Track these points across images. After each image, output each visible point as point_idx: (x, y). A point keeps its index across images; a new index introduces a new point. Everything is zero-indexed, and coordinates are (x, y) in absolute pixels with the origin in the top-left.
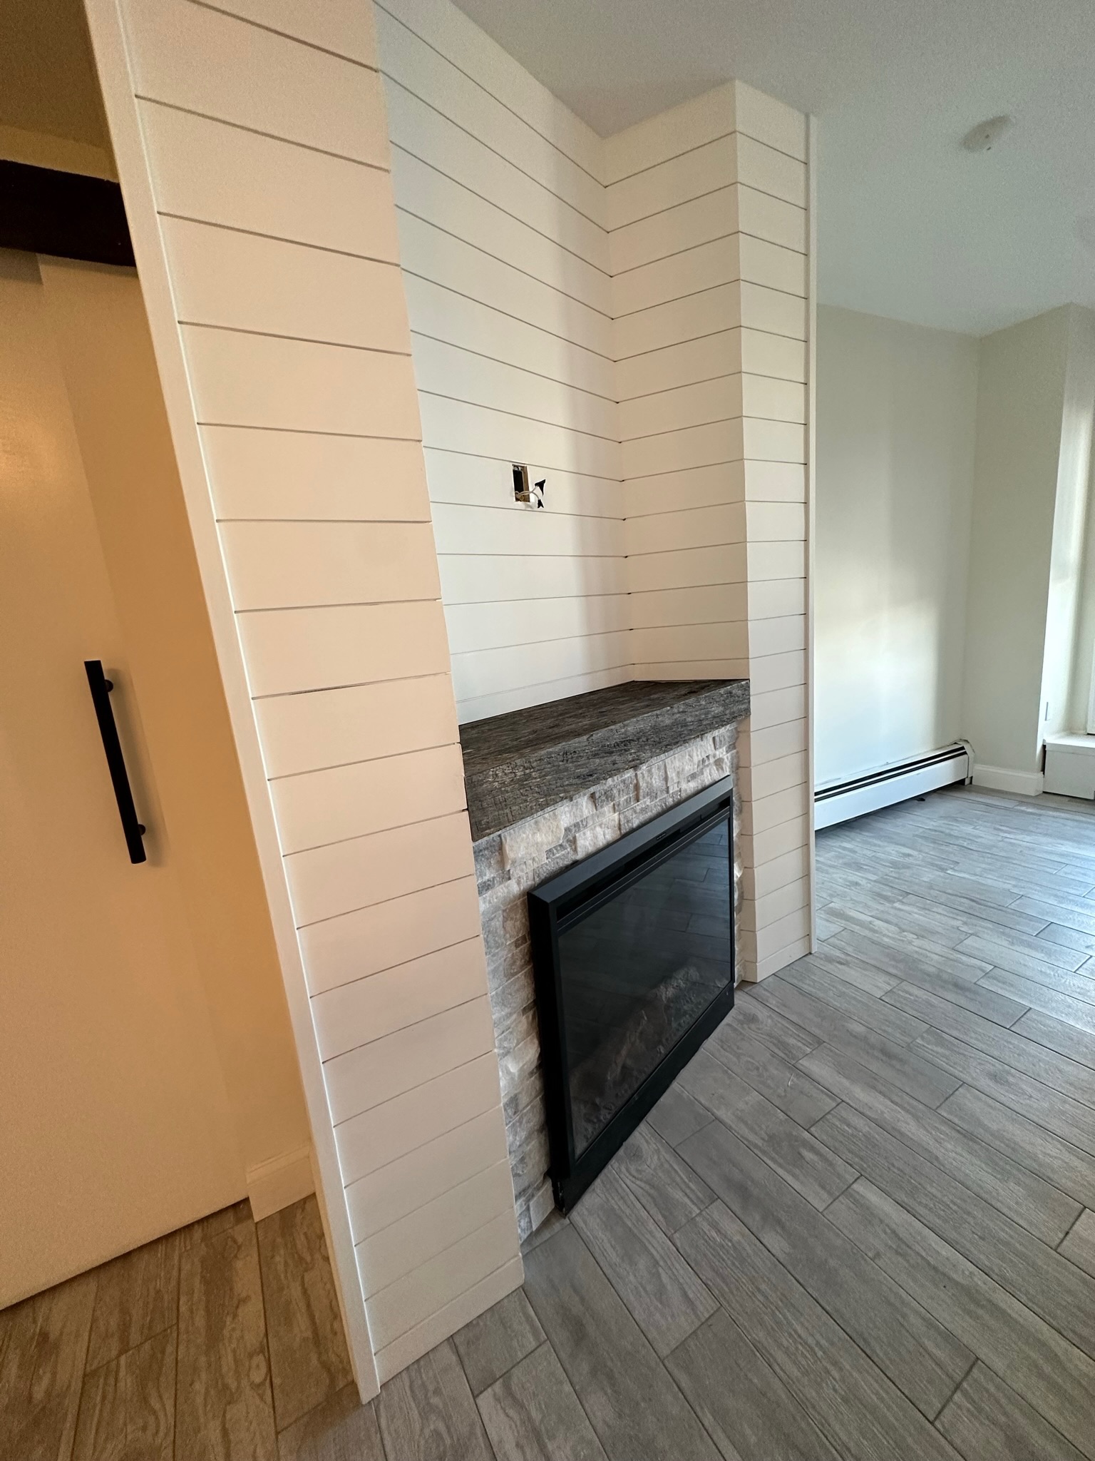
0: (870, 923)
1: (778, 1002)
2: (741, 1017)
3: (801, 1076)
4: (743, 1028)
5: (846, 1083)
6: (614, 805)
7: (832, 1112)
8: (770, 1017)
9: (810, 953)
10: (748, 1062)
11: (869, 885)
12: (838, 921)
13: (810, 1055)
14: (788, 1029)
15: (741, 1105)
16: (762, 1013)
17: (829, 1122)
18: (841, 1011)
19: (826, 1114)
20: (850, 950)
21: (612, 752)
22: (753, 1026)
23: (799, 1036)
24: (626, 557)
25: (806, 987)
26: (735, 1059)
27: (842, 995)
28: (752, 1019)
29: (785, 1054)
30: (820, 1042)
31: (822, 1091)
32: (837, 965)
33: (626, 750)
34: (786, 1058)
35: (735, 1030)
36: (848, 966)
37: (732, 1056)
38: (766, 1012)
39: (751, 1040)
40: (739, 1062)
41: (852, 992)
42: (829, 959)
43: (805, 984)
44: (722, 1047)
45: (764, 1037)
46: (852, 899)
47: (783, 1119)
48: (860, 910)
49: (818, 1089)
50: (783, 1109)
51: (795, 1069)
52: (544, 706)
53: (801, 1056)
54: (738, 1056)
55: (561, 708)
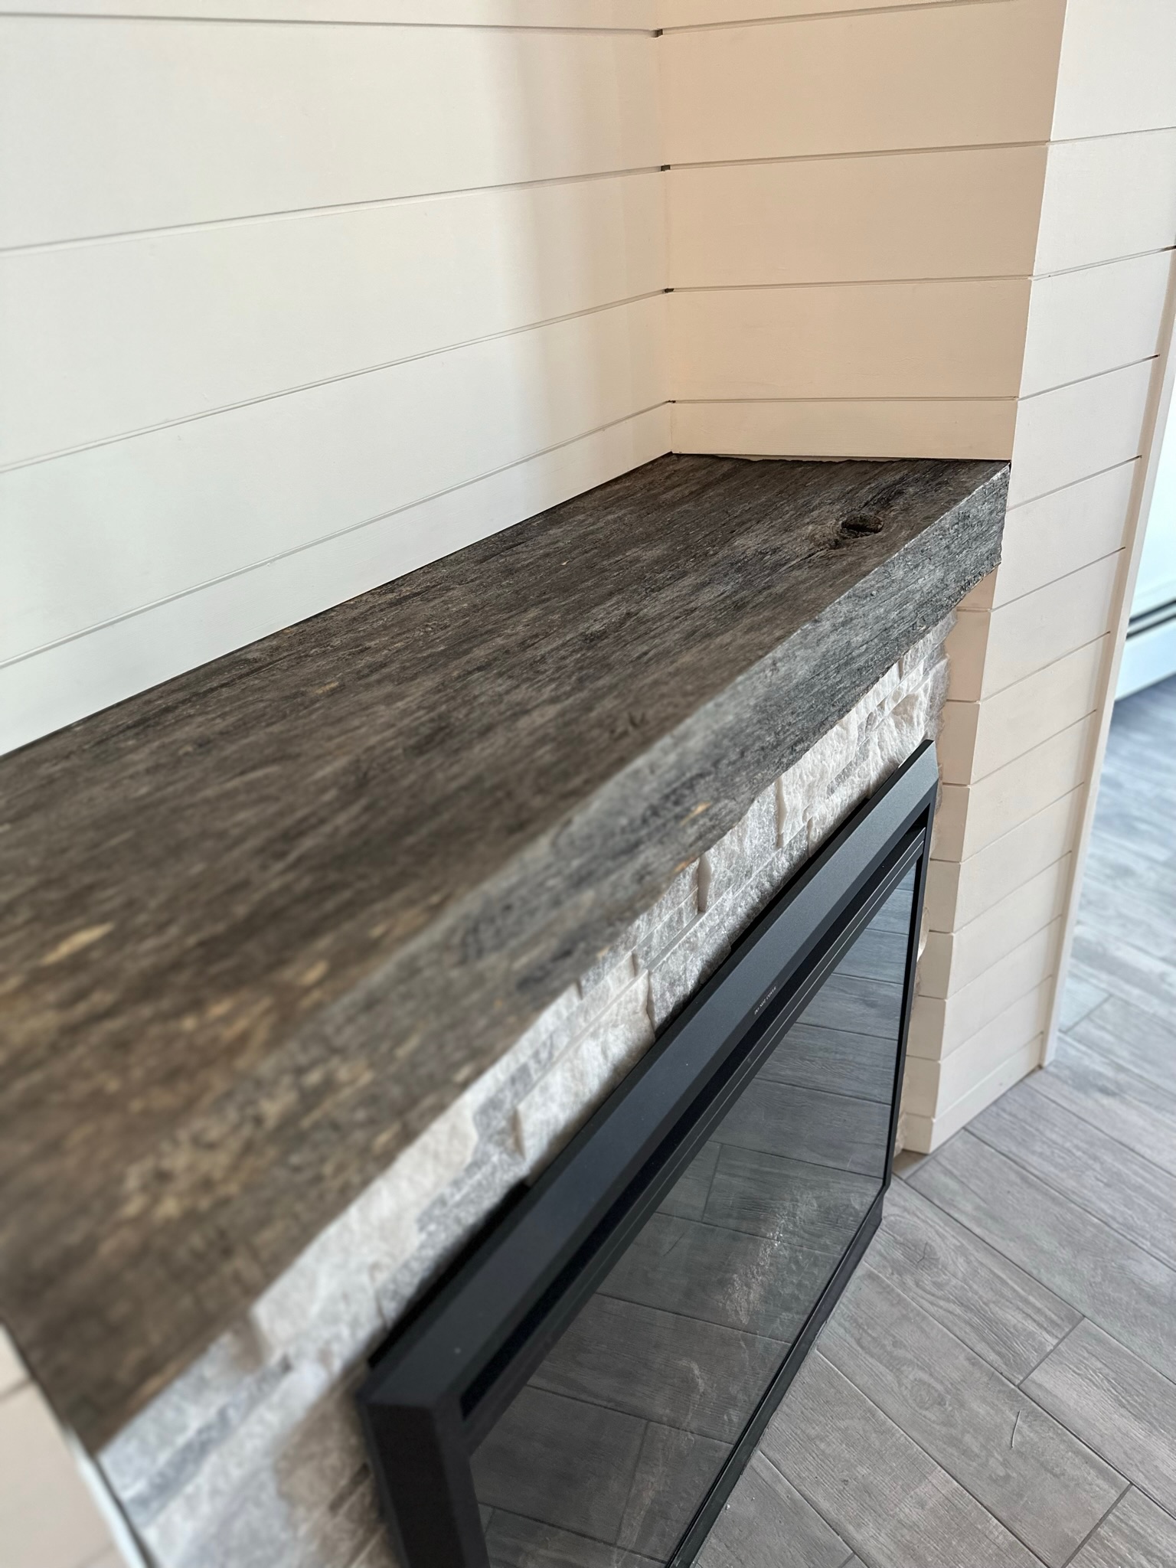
0: (1162, 977)
1: (978, 1208)
2: (898, 1255)
3: (1037, 1417)
4: (903, 1285)
5: (1137, 1431)
6: (634, 957)
7: (1111, 1517)
8: (961, 1250)
9: (1040, 1067)
10: (921, 1382)
11: (1153, 875)
12: (1092, 976)
13: (1053, 1356)
14: (1003, 1282)
15: (908, 1511)
16: (944, 1241)
17: (1107, 1547)
18: (1115, 1226)
19: (1098, 1525)
20: (1123, 1054)
21: (637, 844)
22: (927, 1281)
23: (1026, 1302)
24: (659, 33)
25: (1034, 1160)
26: (890, 1377)
27: (1115, 1181)
28: (921, 1257)
29: (999, 1354)
30: (1075, 1319)
31: (1087, 1460)
32: (1098, 1096)
33: (678, 818)
34: (1004, 1368)
35: (887, 1290)
36: (1124, 1101)
37: (882, 1368)
38: (953, 1238)
39: (924, 1318)
40: (900, 1384)
41: (1136, 1173)
42: (1084, 1082)
43: (1033, 1153)
44: (859, 1342)
45: (952, 1307)
46: (1120, 916)
47: (1005, 1546)
48: (1140, 943)
49: (1078, 1453)
50: (1003, 1515)
51: (1022, 1395)
52: (406, 590)
53: (1034, 1357)
54: (895, 1365)
55: (460, 598)
